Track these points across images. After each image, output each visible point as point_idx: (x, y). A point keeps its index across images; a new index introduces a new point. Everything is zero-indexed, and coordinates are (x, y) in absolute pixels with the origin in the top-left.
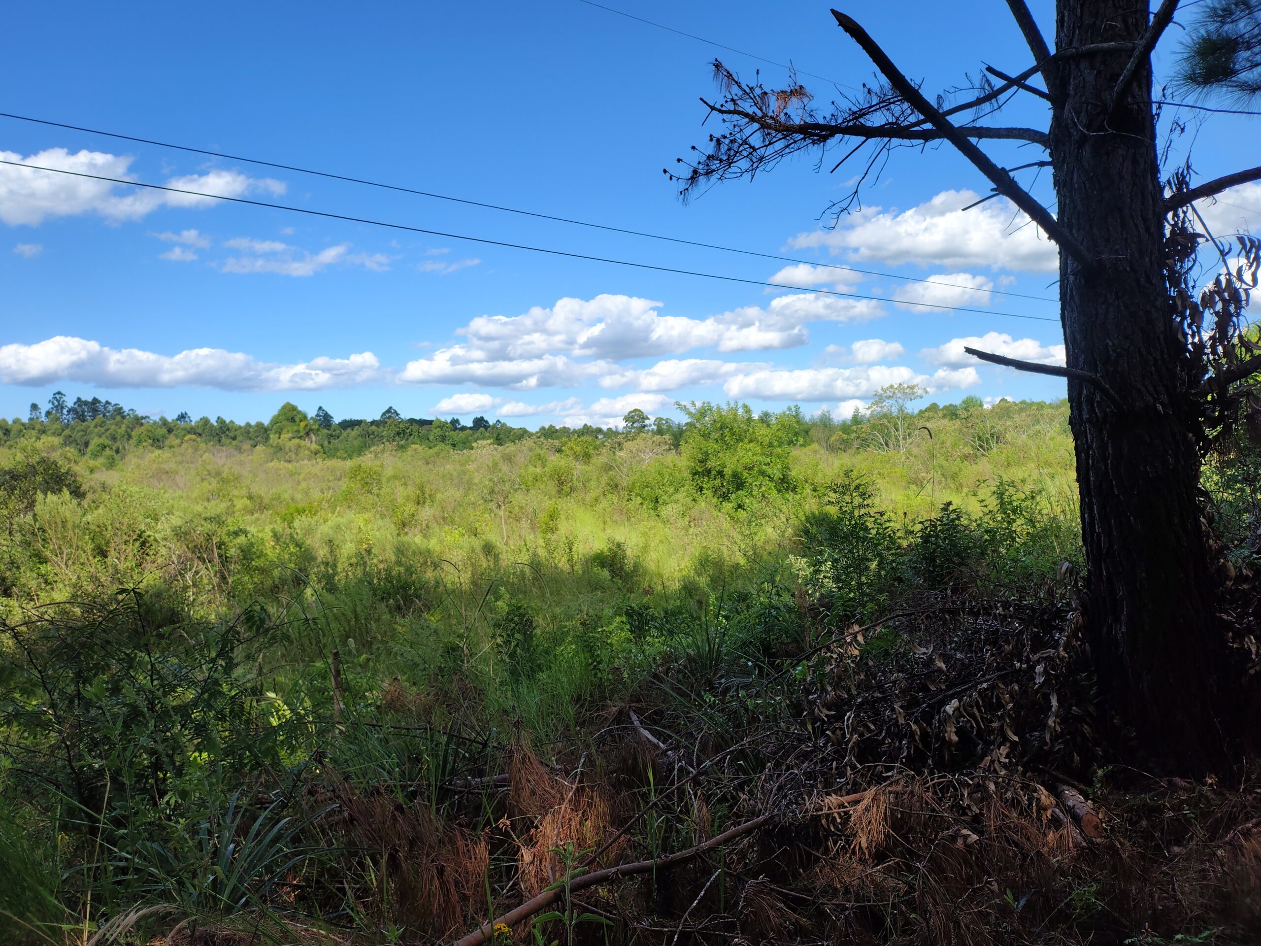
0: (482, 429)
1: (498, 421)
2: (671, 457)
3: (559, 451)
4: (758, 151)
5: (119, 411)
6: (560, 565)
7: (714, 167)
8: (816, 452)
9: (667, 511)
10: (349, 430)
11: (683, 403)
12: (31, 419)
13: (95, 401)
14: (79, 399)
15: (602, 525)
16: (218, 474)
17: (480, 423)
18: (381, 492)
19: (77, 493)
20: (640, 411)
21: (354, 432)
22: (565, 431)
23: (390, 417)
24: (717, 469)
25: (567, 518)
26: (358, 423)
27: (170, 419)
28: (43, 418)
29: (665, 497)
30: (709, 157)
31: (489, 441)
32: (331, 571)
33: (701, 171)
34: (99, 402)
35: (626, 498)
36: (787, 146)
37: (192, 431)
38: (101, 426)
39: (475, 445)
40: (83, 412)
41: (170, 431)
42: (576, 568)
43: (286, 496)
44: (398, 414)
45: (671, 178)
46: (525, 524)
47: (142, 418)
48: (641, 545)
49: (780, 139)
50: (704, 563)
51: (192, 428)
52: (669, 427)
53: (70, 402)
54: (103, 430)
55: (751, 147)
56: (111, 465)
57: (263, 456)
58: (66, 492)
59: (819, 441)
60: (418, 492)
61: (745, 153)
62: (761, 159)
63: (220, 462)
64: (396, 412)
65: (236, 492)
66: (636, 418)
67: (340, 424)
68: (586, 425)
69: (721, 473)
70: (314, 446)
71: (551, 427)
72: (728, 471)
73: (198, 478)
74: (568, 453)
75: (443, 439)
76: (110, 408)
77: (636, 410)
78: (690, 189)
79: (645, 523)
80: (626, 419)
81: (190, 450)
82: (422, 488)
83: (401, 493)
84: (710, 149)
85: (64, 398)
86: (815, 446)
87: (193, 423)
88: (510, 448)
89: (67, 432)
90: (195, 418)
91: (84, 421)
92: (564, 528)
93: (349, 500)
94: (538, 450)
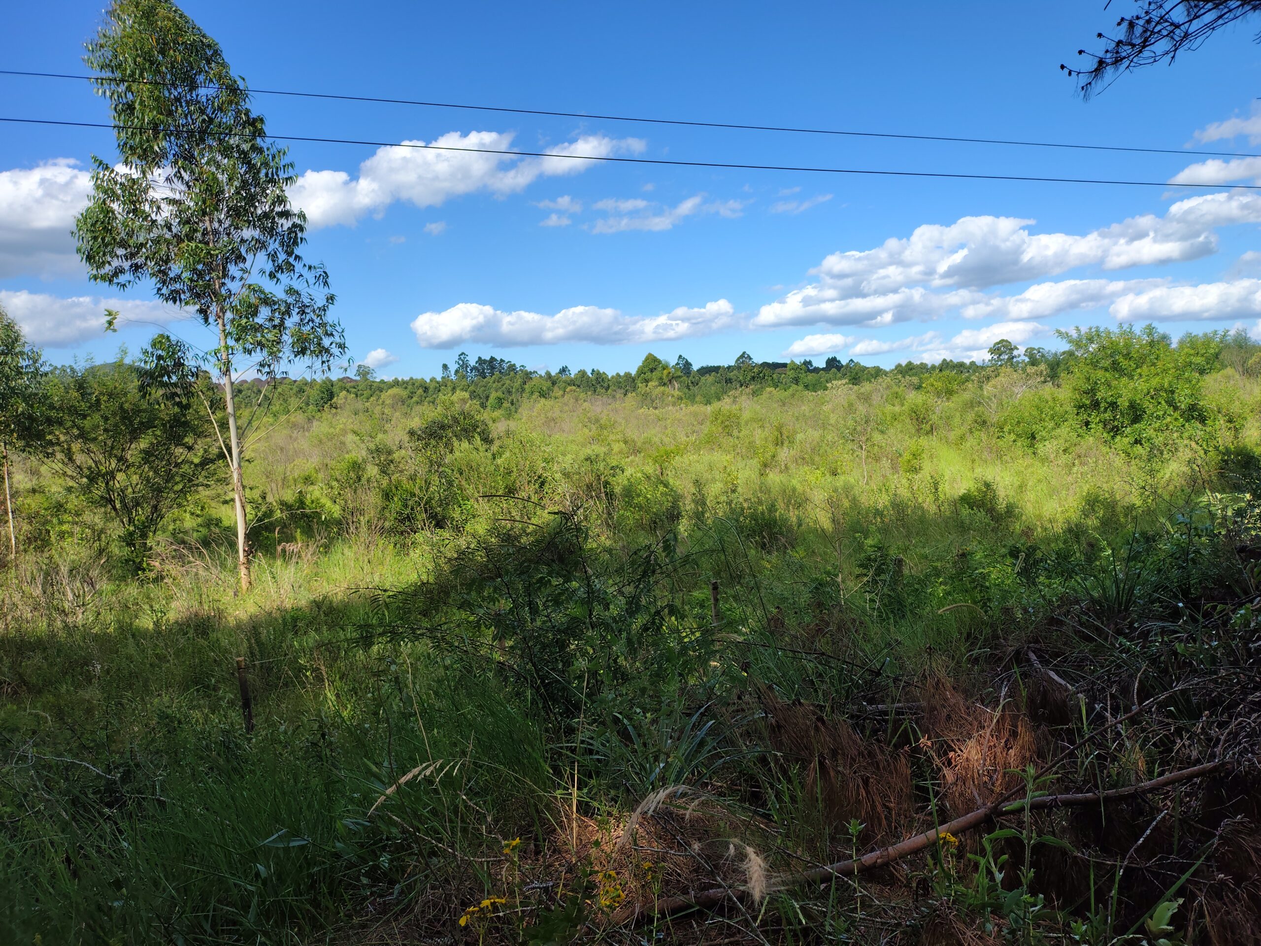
0: (834, 370)
1: (851, 360)
2: (1048, 389)
3: (918, 388)
4: (1182, 27)
5: (512, 367)
6: (925, 506)
7: (1124, 54)
8: (1228, 378)
9: (1046, 448)
10: (708, 375)
11: (1063, 330)
12: (443, 378)
13: (493, 359)
14: (480, 358)
15: (969, 464)
16: (597, 421)
17: (833, 363)
18: (741, 435)
19: (487, 440)
20: (1007, 341)
21: (710, 378)
22: (923, 366)
23: (743, 362)
24: (1109, 400)
25: (931, 457)
26: (716, 369)
27: (553, 374)
28: (453, 377)
29: (1044, 433)
30: (1119, 43)
31: (844, 381)
32: (700, 509)
33: (1108, 61)
34: (496, 360)
35: (996, 435)
36: (1220, 17)
37: (572, 383)
38: (498, 382)
39: (829, 385)
40: (483, 370)
41: (554, 383)
42: (942, 508)
43: (656, 440)
44: (751, 359)
45: (1070, 74)
46: (886, 463)
47: (531, 373)
48: (1017, 483)
49: (1210, 10)
50: (1092, 503)
51: (572, 380)
52: (1043, 356)
53: (472, 361)
54: (500, 385)
55: (1172, 24)
56: (509, 416)
57: (634, 403)
58: (478, 440)
59: (1232, 365)
60: (776, 433)
61: (1165, 33)
62: (1186, 35)
63: (599, 410)
64: (749, 356)
65: (612, 437)
66: (1002, 348)
67: (698, 371)
68: (944, 360)
69: (1113, 405)
70: (677, 393)
71: (910, 363)
72: (1124, 403)
73: (580, 425)
74: (929, 388)
75: (796, 381)
76: (505, 366)
77: (1003, 341)
78: (1093, 83)
79: (1020, 461)
80: (992, 351)
81: (572, 401)
82: (779, 429)
83: (759, 436)
84: (1121, 33)
85: (468, 358)
86: (1229, 371)
87: (572, 376)
88: (866, 387)
89: (472, 388)
90: (574, 372)
91: (485, 378)
92: (927, 468)
93: (711, 442)
94: (896, 389)
